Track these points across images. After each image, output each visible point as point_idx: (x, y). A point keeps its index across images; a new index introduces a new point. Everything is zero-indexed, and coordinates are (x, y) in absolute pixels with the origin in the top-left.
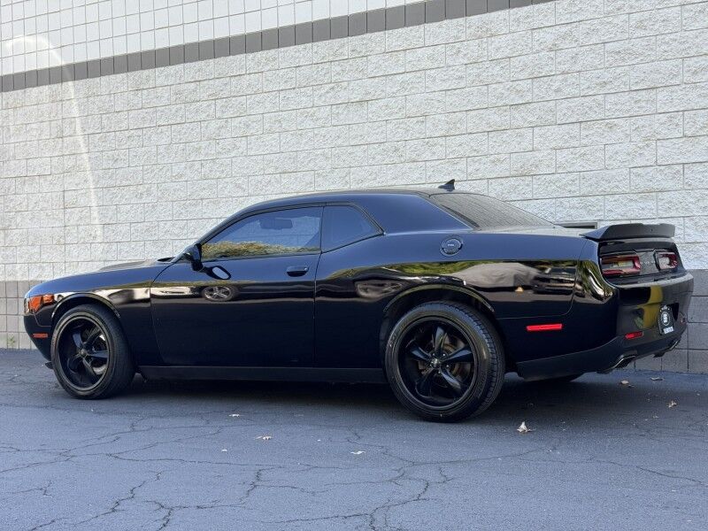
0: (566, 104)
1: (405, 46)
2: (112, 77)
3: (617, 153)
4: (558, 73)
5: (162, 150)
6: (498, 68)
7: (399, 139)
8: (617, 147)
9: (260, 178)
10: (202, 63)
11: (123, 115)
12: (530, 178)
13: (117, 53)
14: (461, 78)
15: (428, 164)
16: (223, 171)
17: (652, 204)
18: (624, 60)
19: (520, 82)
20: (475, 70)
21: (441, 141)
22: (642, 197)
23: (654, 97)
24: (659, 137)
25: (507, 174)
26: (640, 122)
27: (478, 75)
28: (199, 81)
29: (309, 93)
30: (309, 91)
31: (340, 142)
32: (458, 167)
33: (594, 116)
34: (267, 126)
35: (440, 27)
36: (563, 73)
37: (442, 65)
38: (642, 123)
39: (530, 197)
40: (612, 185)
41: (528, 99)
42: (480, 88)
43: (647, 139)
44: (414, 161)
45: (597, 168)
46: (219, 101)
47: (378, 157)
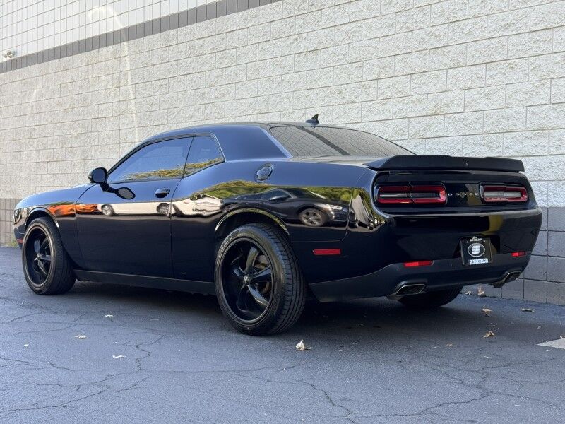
0: (475, 46)
2: (151, 36)
3: (516, 92)
4: (470, 17)
5: (180, 96)
6: (421, 15)
7: (342, 83)
8: (516, 87)
10: (207, 22)
11: (156, 68)
12: (442, 117)
13: (154, 17)
14: (392, 25)
15: (364, 104)
16: (219, 113)
17: (544, 141)
19: (438, 27)
20: (403, 18)
21: (374, 84)
22: (536, 134)
23: (551, 37)
24: (553, 76)
25: (424, 113)
26: (538, 61)
27: (405, 23)
28: (206, 37)
29: (280, 44)
30: (279, 42)
31: (299, 86)
32: (386, 107)
33: (498, 57)
34: (249, 74)
36: (474, 17)
37: (377, 15)
38: (540, 62)
39: (441, 134)
40: (510, 123)
41: (444, 43)
42: (406, 34)
43: (543, 78)
44: (353, 102)
45: (498, 106)
46: (218, 54)
47: (326, 99)
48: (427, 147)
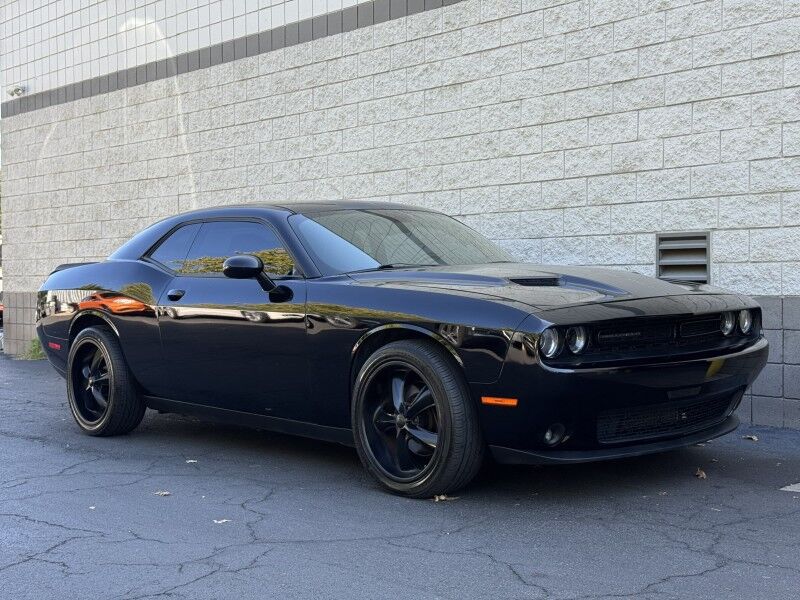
0: (676, 78)
1: (501, 14)
2: (221, 66)
3: (734, 141)
4: (668, 39)
5: (264, 148)
6: (600, 36)
7: (493, 129)
8: (735, 134)
9: (354, 178)
10: (301, 46)
11: (229, 110)
12: (634, 176)
13: (225, 40)
14: (560, 50)
15: (523, 159)
16: (319, 171)
17: (774, 208)
18: (745, 19)
19: (624, 53)
20: (575, 40)
21: (537, 130)
22: (763, 199)
23: (780, 66)
24: (785, 119)
25: (608, 171)
26: (763, 100)
27: (579, 47)
28: (298, 67)
29: (403, 76)
30: (402, 74)
31: (432, 134)
32: (554, 162)
33: (709, 94)
34: (361, 117)
36: (674, 39)
37: (540, 36)
38: (765, 101)
39: (632, 198)
40: (728, 183)
41: (633, 74)
42: (580, 62)
43: (770, 122)
44: (508, 156)
45: (711, 161)
46: (317, 90)
47: (471, 152)
48: (613, 217)
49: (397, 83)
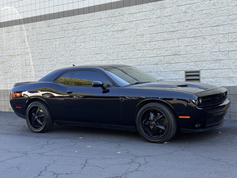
0: (189, 31)
1: (136, 12)
2: (40, 22)
3: (206, 47)
4: (187, 20)
5: (57, 46)
6: (167, 19)
7: (134, 43)
8: (206, 45)
9: (89, 56)
10: (69, 18)
11: (44, 35)
12: (178, 56)
14: (155, 22)
15: (144, 51)
17: (218, 64)
18: (208, 16)
19: (174, 24)
20: (159, 20)
21: (148, 43)
22: (214, 62)
23: (219, 28)
24: (220, 42)
25: (170, 54)
26: (214, 37)
27: (160, 21)
28: (69, 23)
30: (105, 27)
31: (115, 44)
32: (154, 52)
33: (199, 35)
34: (91, 38)
35: (148, 5)
36: (188, 21)
37: (148, 18)
39: (178, 62)
40: (205, 58)
41: (177, 29)
42: (161, 25)
43: (216, 43)
44: (140, 50)
45: (200, 52)
46: (75, 30)
47: (128, 49)
48: (172, 66)
49: (103, 29)
